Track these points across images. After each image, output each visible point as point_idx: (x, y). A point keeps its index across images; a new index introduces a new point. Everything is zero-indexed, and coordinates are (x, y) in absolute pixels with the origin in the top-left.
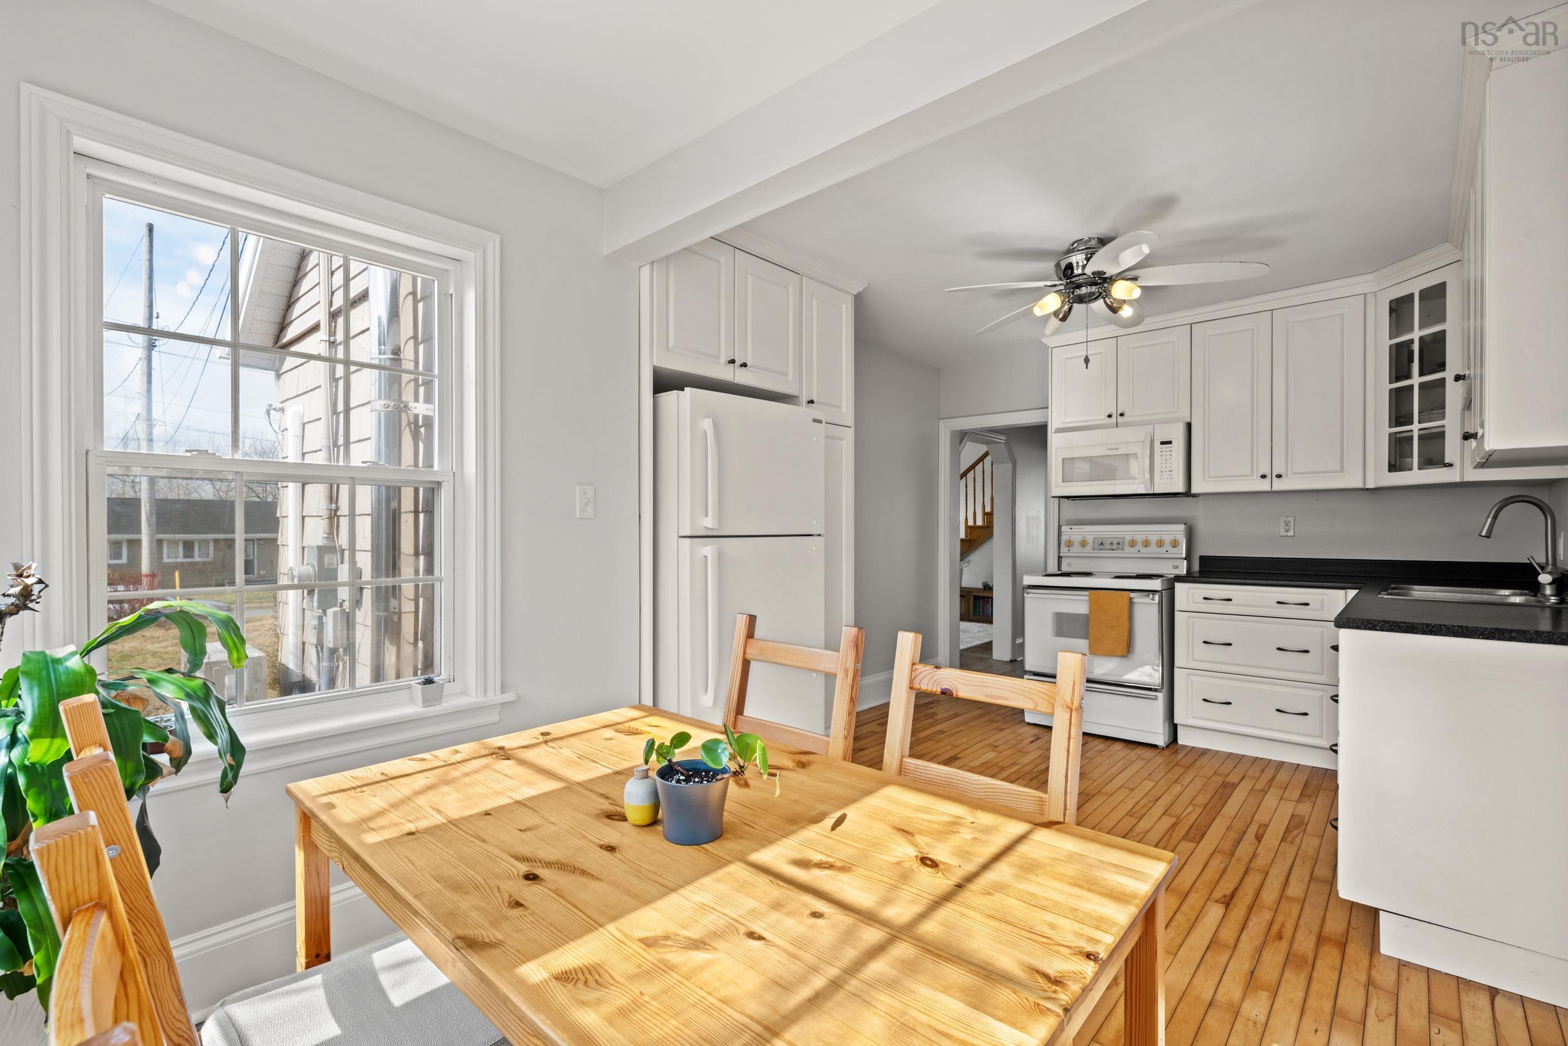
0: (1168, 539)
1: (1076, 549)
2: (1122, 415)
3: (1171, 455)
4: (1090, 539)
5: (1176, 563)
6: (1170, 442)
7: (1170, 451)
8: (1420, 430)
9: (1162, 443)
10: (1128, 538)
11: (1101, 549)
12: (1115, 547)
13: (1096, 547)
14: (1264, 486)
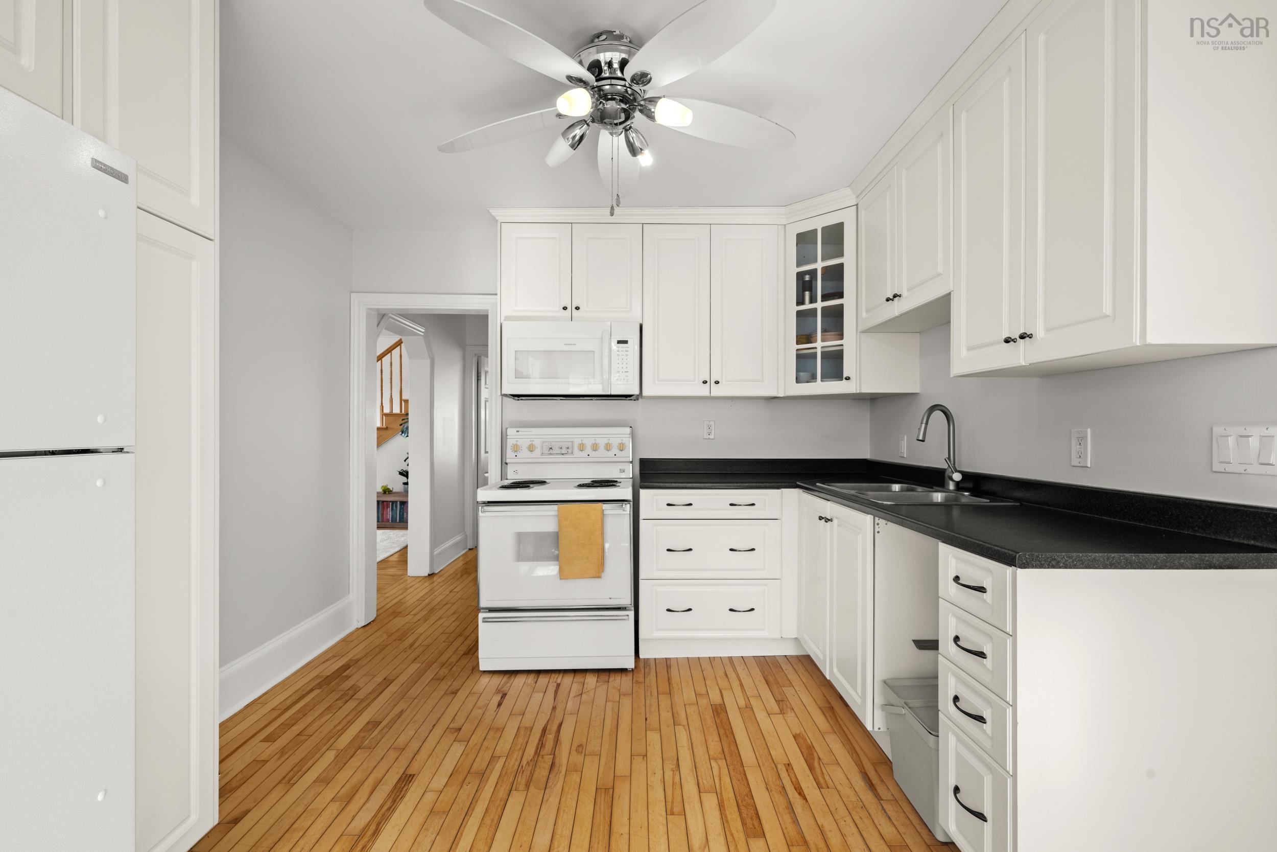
0: (615, 442)
1: (524, 453)
2: (577, 308)
3: (627, 355)
4: (537, 443)
5: (622, 466)
6: (626, 342)
7: (627, 351)
8: (822, 347)
9: (619, 342)
10: (577, 442)
11: (550, 454)
12: (564, 451)
13: (546, 451)
14: (704, 391)
